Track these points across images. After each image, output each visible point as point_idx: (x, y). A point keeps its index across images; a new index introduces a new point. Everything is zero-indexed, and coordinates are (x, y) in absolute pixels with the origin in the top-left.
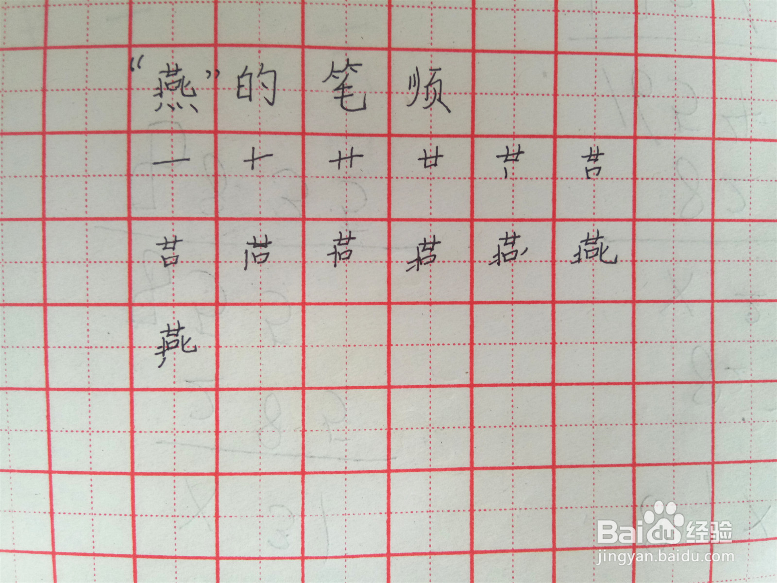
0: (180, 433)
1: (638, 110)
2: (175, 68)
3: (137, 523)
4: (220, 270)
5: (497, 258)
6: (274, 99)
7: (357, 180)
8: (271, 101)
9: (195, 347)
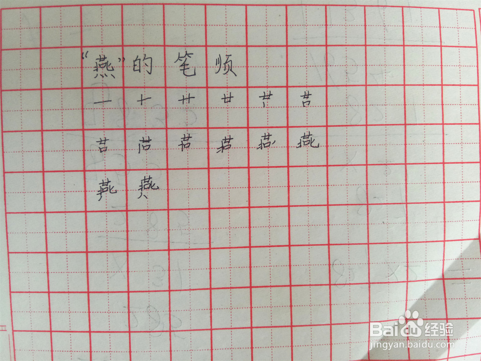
0: (110, 232)
1: (328, 73)
2: (103, 57)
3: (89, 276)
4: (127, 153)
5: (260, 146)
6: (151, 71)
7: (192, 109)
8: (150, 72)
9: (116, 191)
